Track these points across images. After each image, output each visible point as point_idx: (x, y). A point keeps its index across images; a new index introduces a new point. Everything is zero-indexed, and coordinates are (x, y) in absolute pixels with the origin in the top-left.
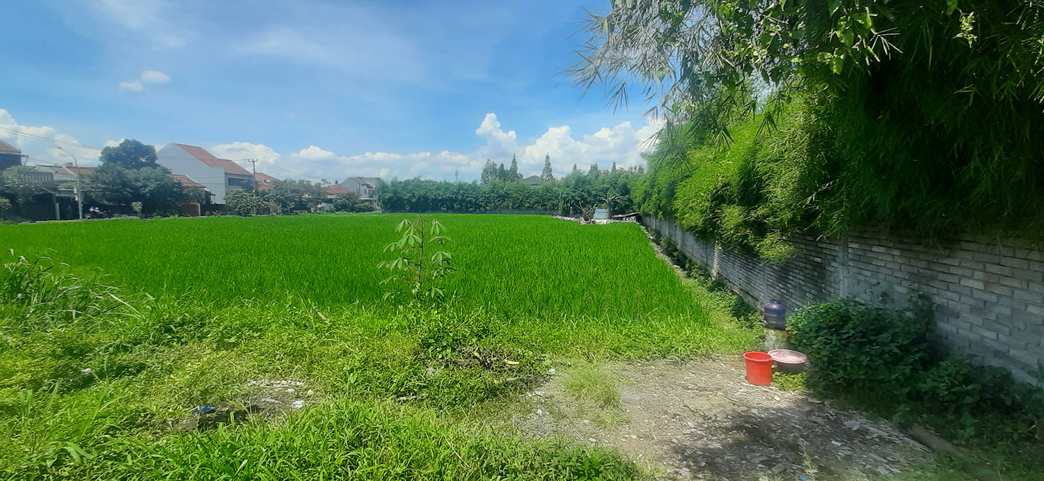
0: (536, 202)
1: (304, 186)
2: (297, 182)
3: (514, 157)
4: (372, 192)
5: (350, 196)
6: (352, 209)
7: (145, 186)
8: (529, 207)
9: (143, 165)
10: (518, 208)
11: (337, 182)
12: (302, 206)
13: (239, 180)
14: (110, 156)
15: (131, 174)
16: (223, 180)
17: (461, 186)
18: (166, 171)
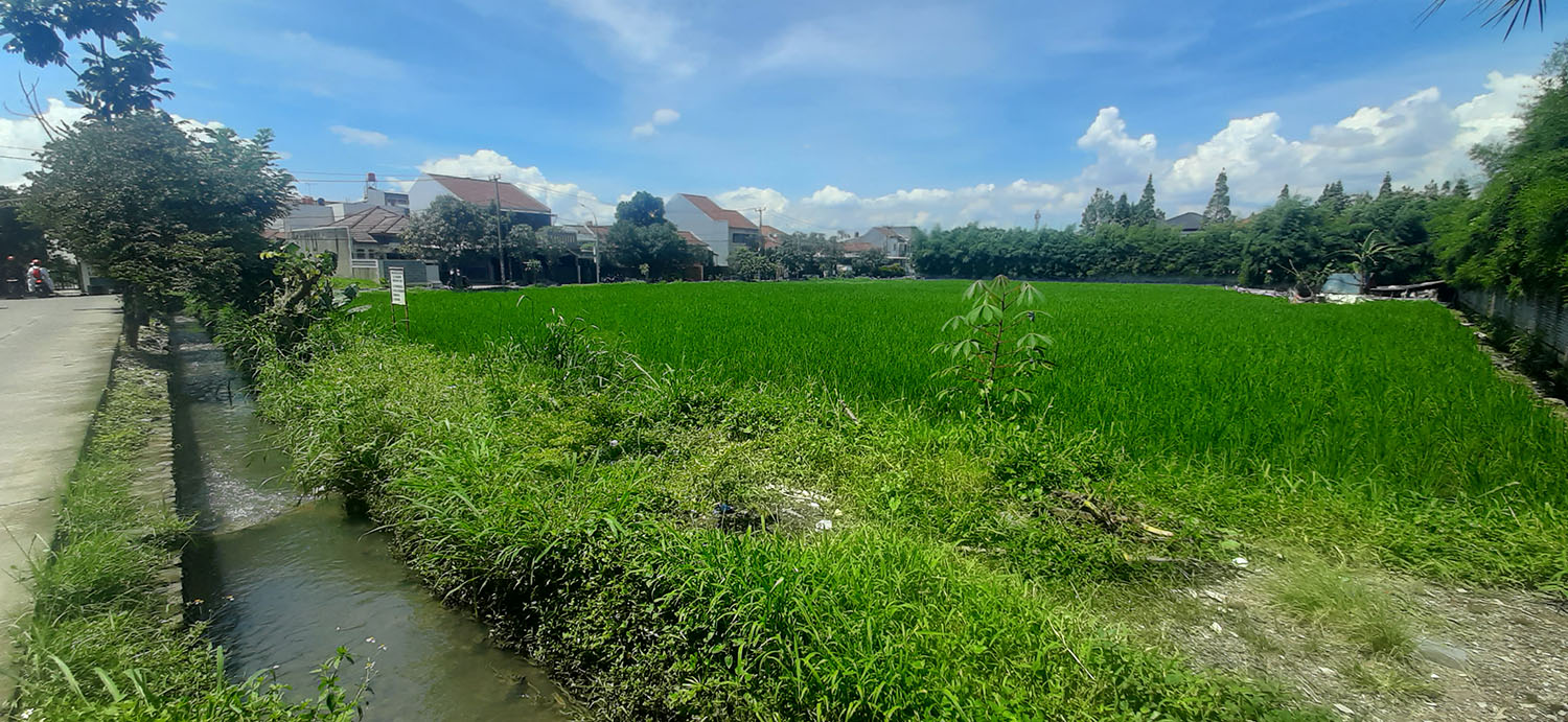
0: (1190, 262)
1: (817, 241)
2: (808, 236)
3: (1150, 181)
4: (903, 248)
5: (874, 254)
6: (876, 274)
7: (653, 246)
8: (1171, 272)
9: (652, 221)
10: (1152, 272)
11: (857, 234)
12: (813, 269)
13: (745, 235)
14: (625, 212)
15: (641, 232)
16: (726, 236)
17: (1044, 236)
18: (672, 228)
